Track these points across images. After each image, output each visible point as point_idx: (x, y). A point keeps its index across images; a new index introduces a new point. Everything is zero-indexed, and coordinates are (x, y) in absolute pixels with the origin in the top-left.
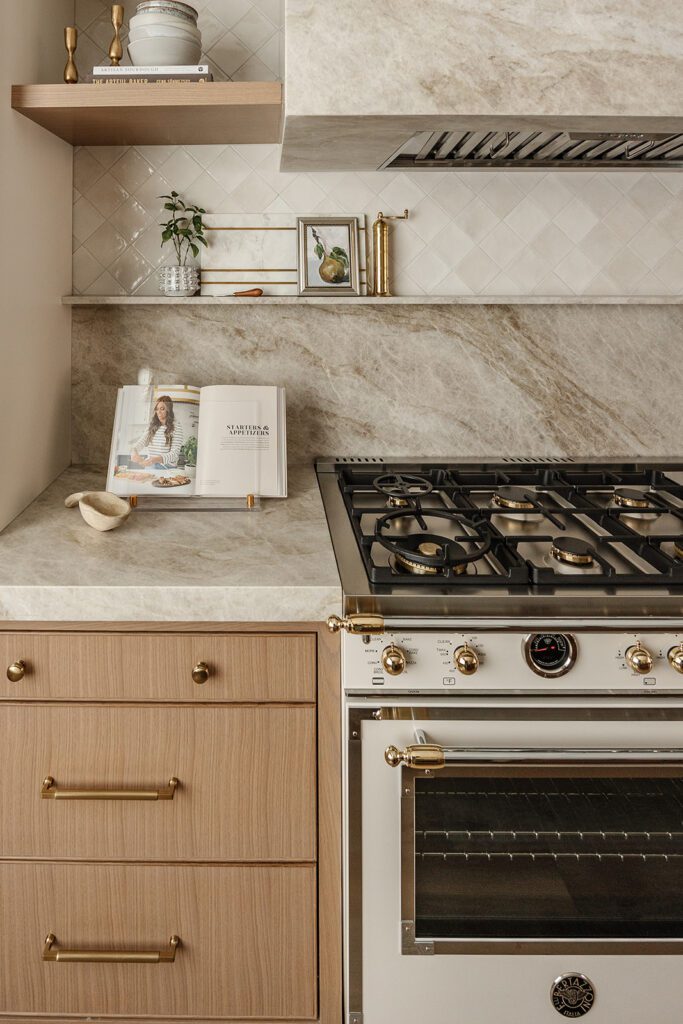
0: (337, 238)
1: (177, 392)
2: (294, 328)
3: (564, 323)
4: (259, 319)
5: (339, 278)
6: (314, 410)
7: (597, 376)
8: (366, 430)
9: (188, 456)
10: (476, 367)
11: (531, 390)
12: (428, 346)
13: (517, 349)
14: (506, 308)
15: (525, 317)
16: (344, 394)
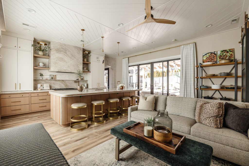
0: (52, 76)
1: (42, 84)
2: (49, 81)
3: (66, 81)
4: (47, 81)
5: (52, 78)
6: (51, 86)
7: (68, 84)
8: (54, 87)
9: (43, 87)
10: (61, 84)
11: (64, 85)
12: (58, 82)
13: (63, 83)
14: (63, 80)
15: (64, 81)
16: (53, 85)
